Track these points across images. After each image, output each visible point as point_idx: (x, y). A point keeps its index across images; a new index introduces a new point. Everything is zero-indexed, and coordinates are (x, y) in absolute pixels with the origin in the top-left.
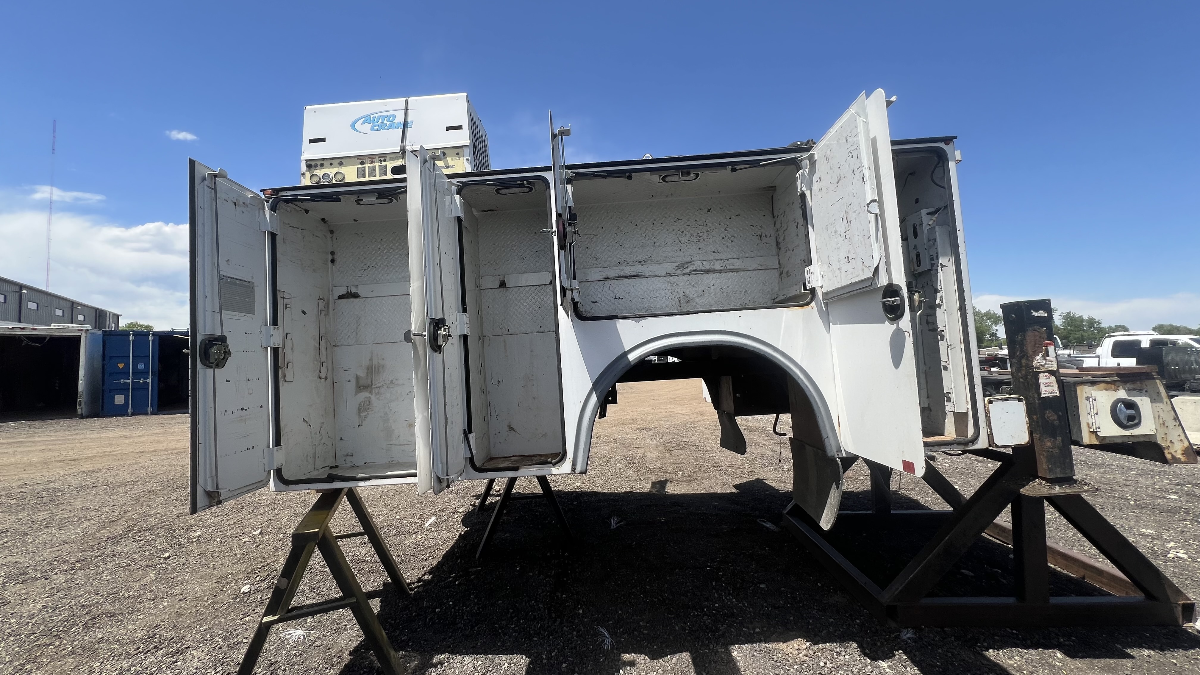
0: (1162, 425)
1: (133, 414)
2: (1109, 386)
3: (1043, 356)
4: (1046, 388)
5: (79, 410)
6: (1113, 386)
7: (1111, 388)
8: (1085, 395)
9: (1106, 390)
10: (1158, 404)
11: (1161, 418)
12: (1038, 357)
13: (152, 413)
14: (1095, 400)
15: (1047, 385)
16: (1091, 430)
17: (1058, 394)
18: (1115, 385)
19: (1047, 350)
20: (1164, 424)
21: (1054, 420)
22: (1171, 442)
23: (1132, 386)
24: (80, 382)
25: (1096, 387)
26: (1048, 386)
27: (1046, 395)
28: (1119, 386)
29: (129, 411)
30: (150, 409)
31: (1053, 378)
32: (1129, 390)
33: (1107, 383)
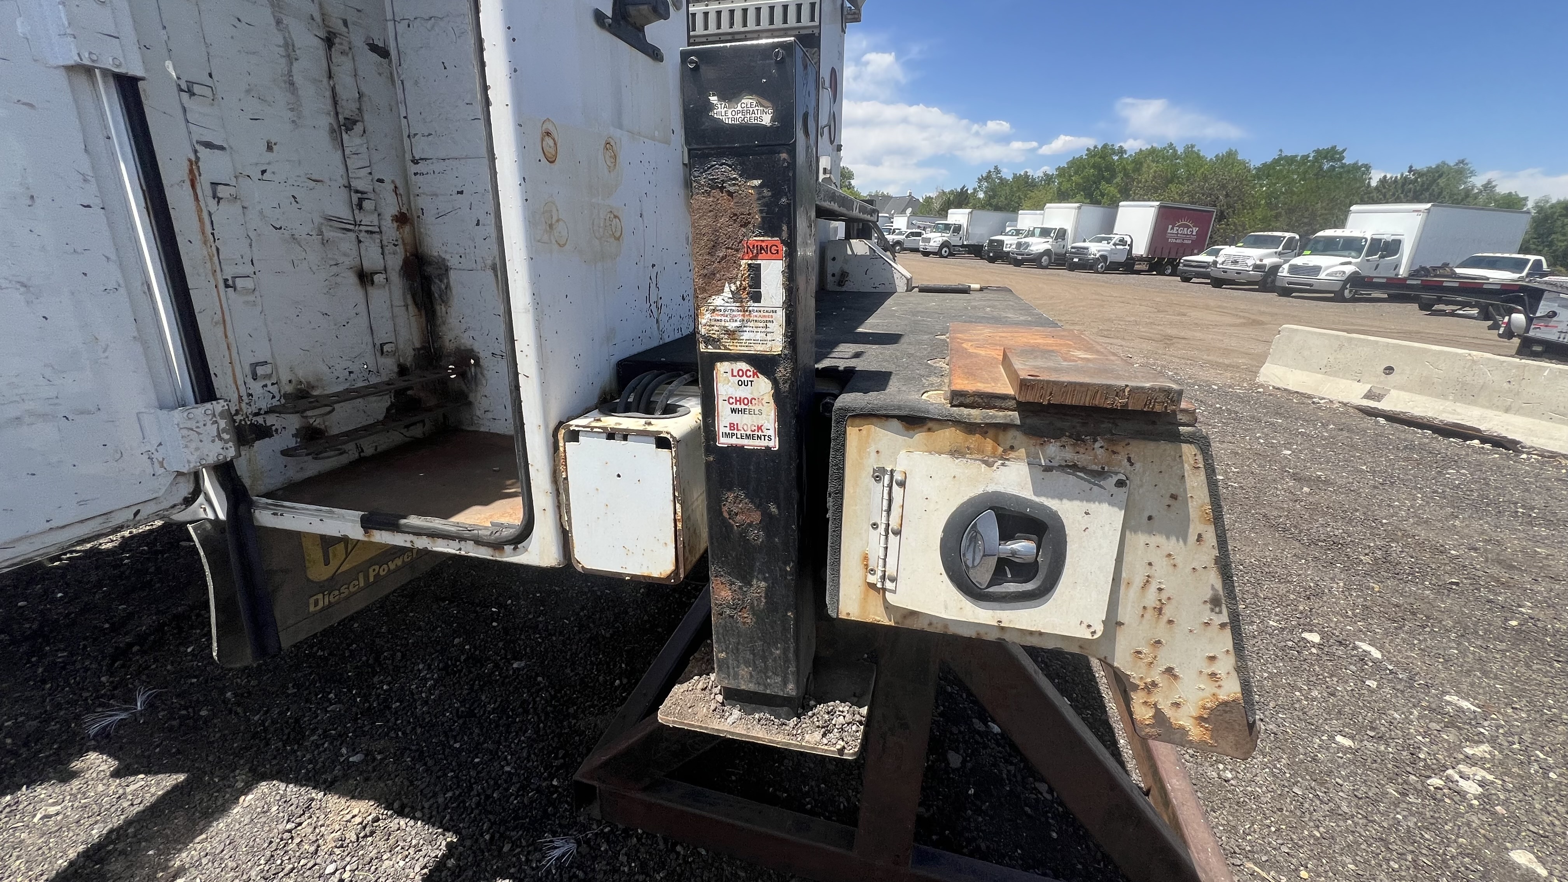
0: (1149, 614)
2: (974, 440)
3: (736, 296)
4: (736, 418)
6: (989, 444)
7: (980, 451)
8: (872, 462)
9: (956, 453)
10: (1160, 539)
11: (1153, 588)
12: (718, 301)
14: (902, 484)
15: (740, 406)
16: (872, 579)
17: (774, 444)
18: (996, 440)
19: (755, 272)
20: (1160, 611)
21: (750, 525)
22: (1169, 671)
23: (1069, 455)
25: (920, 437)
26: (743, 411)
27: (734, 441)
28: (1012, 448)
31: (763, 386)
32: (1048, 469)
33: (970, 428)
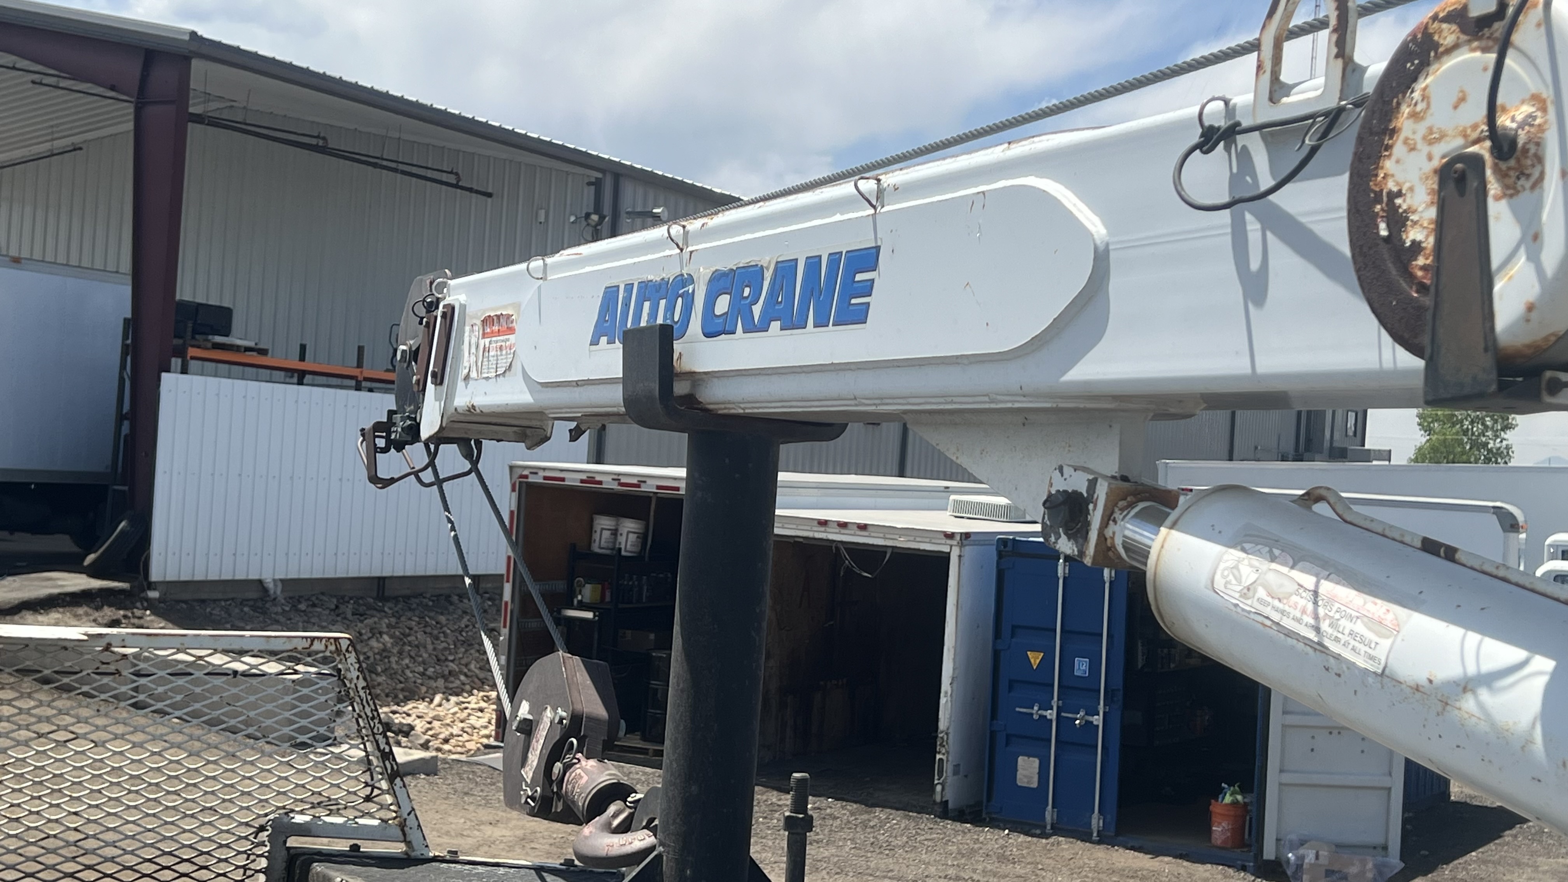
1: (1057, 830)
5: (939, 788)
13: (1105, 839)
24: (943, 700)
29: (1049, 814)
30: (1096, 822)
